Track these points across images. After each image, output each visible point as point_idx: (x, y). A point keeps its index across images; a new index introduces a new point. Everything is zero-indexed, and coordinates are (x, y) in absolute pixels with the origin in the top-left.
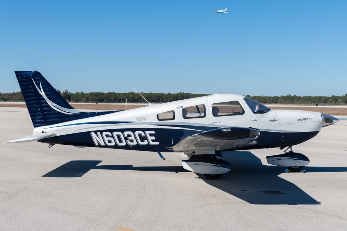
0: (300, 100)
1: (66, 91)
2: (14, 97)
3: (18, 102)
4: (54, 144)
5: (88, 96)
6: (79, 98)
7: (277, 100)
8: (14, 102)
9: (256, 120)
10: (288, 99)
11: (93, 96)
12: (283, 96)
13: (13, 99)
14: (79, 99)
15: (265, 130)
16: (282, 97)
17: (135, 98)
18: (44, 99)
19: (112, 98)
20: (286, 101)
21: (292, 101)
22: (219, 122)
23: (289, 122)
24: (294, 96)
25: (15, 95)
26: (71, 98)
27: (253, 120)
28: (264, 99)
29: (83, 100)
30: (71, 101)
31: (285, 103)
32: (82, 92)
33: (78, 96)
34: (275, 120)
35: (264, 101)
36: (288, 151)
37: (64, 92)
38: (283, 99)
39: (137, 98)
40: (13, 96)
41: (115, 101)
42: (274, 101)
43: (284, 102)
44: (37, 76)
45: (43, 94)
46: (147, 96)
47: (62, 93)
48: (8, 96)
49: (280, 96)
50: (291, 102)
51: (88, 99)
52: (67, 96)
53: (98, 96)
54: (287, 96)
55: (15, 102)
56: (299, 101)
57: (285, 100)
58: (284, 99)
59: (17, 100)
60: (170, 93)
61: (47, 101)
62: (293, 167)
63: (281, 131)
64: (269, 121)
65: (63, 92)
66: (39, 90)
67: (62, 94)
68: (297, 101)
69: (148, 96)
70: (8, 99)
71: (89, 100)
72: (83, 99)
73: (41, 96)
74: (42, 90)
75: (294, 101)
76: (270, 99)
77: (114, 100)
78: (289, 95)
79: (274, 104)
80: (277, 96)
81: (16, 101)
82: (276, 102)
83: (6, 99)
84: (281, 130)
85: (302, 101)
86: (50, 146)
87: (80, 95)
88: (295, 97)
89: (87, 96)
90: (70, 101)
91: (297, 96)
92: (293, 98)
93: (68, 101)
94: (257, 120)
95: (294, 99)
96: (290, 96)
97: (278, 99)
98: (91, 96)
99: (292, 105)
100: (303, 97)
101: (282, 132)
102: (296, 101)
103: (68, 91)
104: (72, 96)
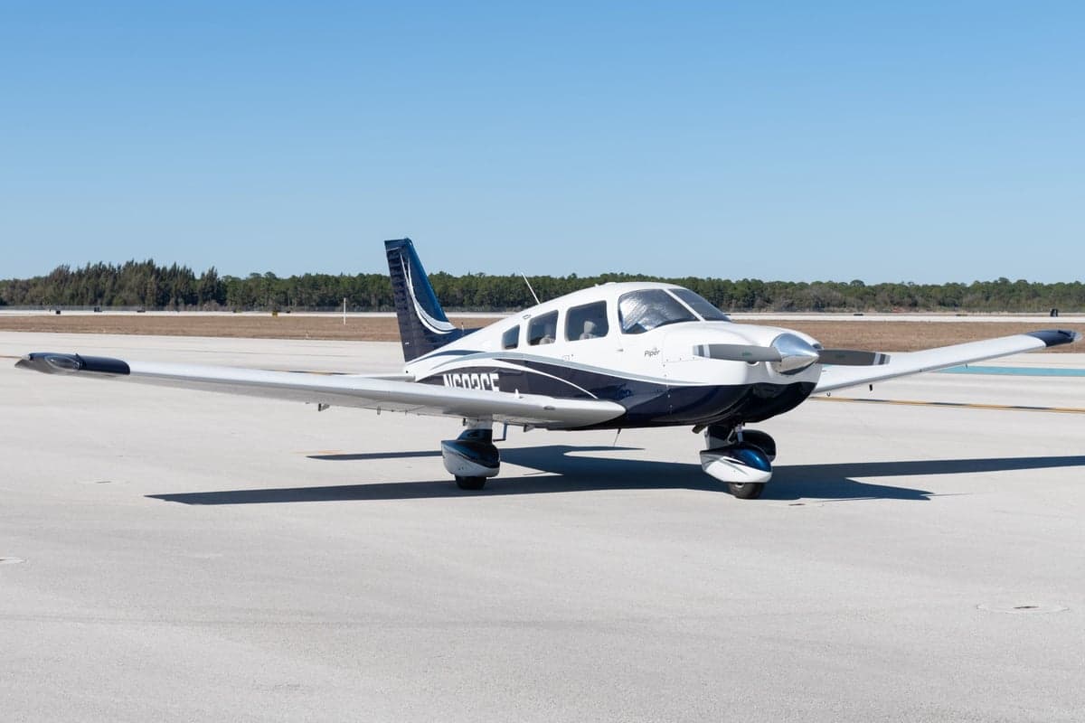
0: (1039, 296)
1: (211, 272)
2: (33, 292)
3: (43, 309)
5: (288, 289)
6: (254, 294)
7: (958, 299)
8: (31, 309)
10: (998, 294)
11: (302, 285)
12: (981, 281)
13: (28, 297)
14: (255, 300)
16: (977, 287)
17: (451, 293)
19: (369, 295)
20: (990, 299)
21: (1011, 301)
24: (1019, 282)
25: (35, 285)
26: (228, 295)
28: (910, 296)
29: (271, 303)
30: (226, 305)
31: (985, 307)
32: (269, 273)
33: (251, 290)
35: (910, 301)
37: (206, 273)
38: (979, 295)
39: (459, 295)
40: (27, 291)
41: (381, 303)
42: (948, 300)
43: (983, 302)
45: (411, 289)
46: (492, 286)
47: (198, 277)
48: (9, 289)
49: (969, 284)
50: (1008, 303)
51: (286, 300)
52: (212, 287)
53: (323, 287)
54: (996, 281)
55: (35, 309)
56: (1038, 299)
57: (987, 299)
58: (983, 292)
59: (41, 304)
60: (574, 274)
61: (415, 305)
65: (203, 275)
67: (198, 281)
68: (1029, 302)
69: (497, 286)
70: (12, 299)
71: (291, 303)
72: (268, 299)
74: (410, 280)
75: (1018, 301)
76: (933, 293)
77: (377, 302)
78: (1001, 279)
79: (945, 311)
80: (959, 283)
81: (37, 307)
82: (956, 306)
83: (5, 299)
85: (1047, 302)
87: (257, 286)
88: (1022, 284)
89: (283, 289)
90: (223, 307)
91: (1030, 282)
92: (1013, 291)
93: (218, 304)
95: (1017, 292)
96: (1005, 281)
97: (963, 292)
98: (296, 288)
99: (1006, 313)
100: (1050, 287)
102: (1023, 301)
103: (218, 271)
104: (230, 289)
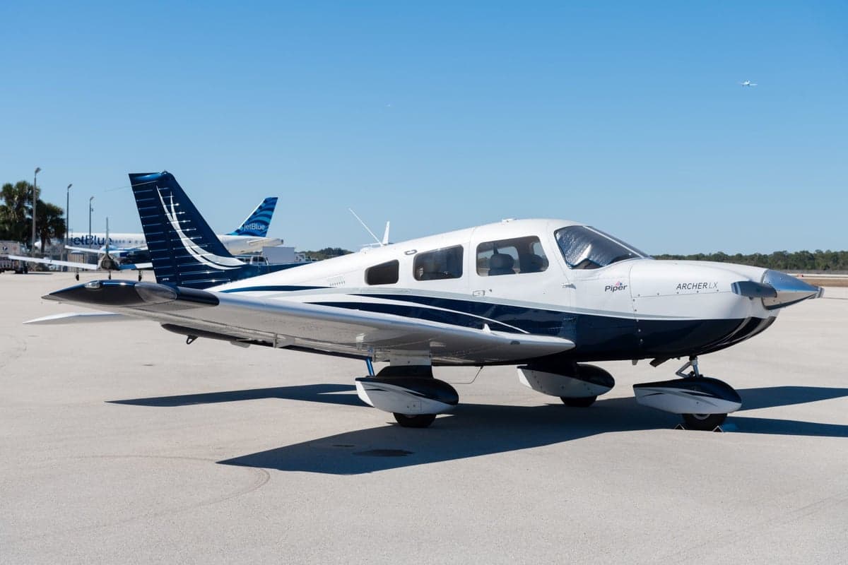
4: (196, 336)
9: (572, 286)
15: (597, 311)
18: (177, 236)
22: (491, 291)
23: (657, 292)
27: (567, 286)
34: (620, 287)
36: (687, 372)
44: (167, 182)
45: (175, 223)
61: (182, 239)
62: (695, 416)
63: (635, 315)
64: (606, 289)
66: (168, 214)
73: (171, 227)
74: (174, 214)
84: (636, 313)
86: (190, 340)
94: (574, 284)
101: (638, 318)
